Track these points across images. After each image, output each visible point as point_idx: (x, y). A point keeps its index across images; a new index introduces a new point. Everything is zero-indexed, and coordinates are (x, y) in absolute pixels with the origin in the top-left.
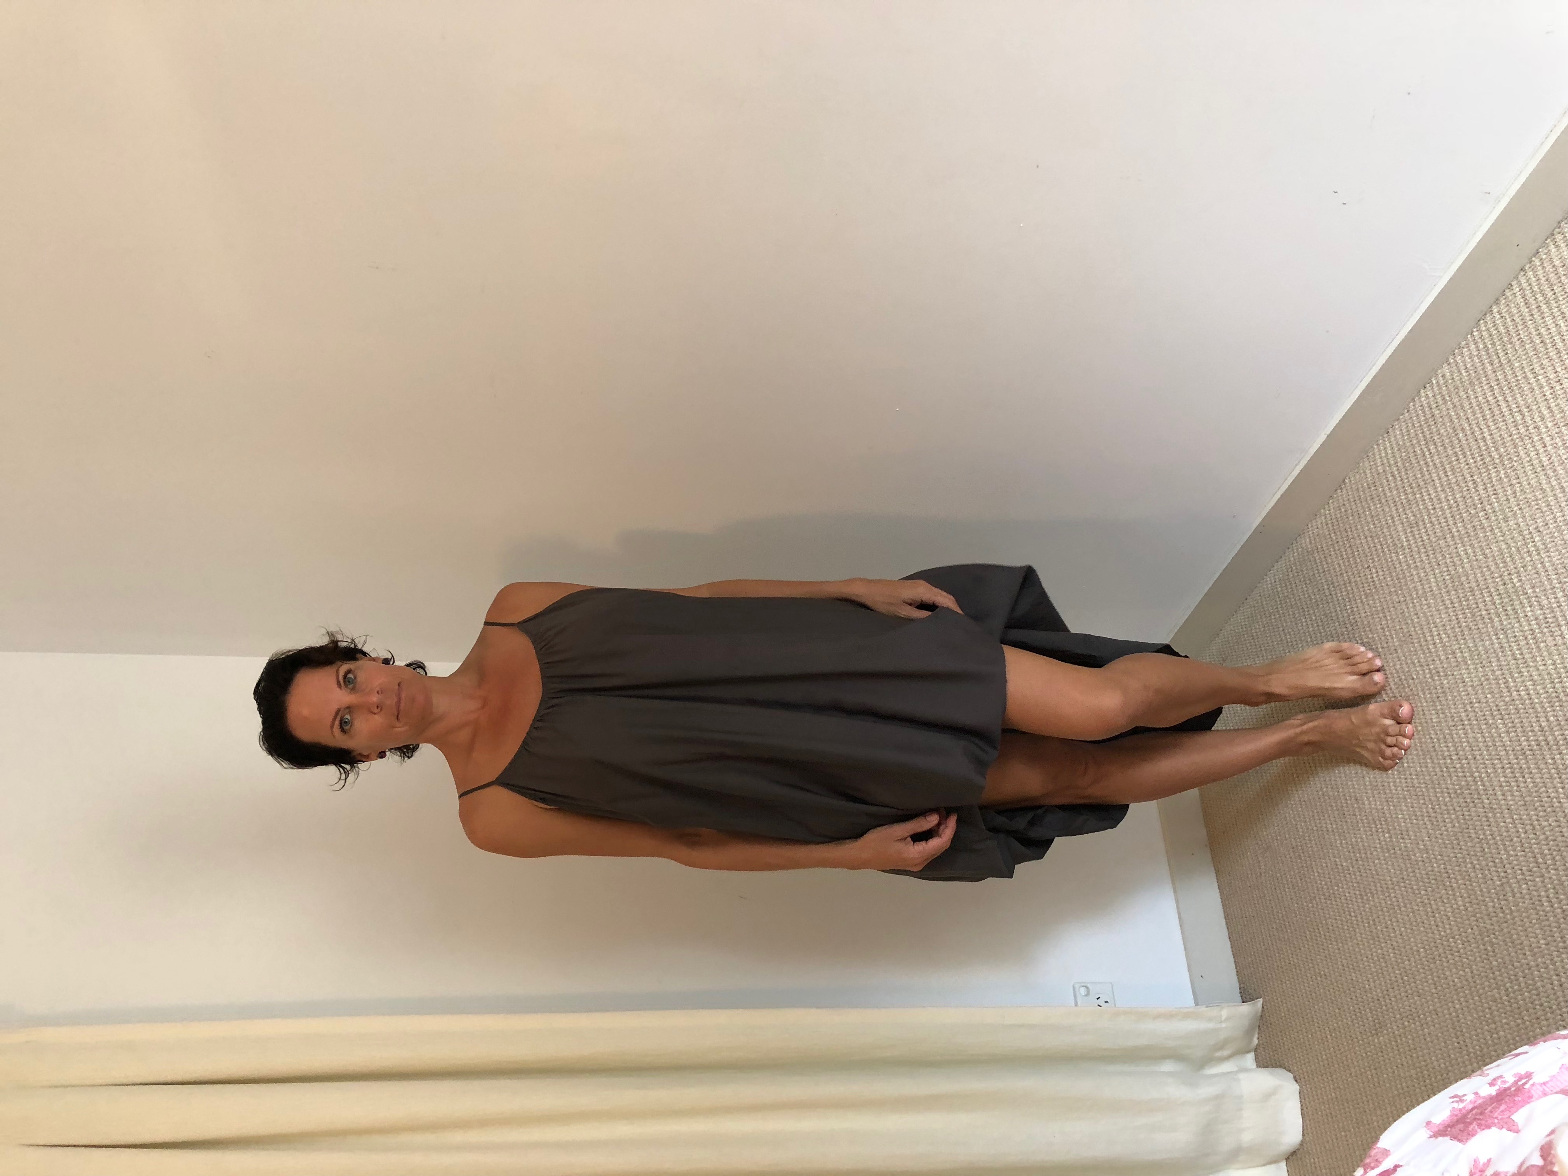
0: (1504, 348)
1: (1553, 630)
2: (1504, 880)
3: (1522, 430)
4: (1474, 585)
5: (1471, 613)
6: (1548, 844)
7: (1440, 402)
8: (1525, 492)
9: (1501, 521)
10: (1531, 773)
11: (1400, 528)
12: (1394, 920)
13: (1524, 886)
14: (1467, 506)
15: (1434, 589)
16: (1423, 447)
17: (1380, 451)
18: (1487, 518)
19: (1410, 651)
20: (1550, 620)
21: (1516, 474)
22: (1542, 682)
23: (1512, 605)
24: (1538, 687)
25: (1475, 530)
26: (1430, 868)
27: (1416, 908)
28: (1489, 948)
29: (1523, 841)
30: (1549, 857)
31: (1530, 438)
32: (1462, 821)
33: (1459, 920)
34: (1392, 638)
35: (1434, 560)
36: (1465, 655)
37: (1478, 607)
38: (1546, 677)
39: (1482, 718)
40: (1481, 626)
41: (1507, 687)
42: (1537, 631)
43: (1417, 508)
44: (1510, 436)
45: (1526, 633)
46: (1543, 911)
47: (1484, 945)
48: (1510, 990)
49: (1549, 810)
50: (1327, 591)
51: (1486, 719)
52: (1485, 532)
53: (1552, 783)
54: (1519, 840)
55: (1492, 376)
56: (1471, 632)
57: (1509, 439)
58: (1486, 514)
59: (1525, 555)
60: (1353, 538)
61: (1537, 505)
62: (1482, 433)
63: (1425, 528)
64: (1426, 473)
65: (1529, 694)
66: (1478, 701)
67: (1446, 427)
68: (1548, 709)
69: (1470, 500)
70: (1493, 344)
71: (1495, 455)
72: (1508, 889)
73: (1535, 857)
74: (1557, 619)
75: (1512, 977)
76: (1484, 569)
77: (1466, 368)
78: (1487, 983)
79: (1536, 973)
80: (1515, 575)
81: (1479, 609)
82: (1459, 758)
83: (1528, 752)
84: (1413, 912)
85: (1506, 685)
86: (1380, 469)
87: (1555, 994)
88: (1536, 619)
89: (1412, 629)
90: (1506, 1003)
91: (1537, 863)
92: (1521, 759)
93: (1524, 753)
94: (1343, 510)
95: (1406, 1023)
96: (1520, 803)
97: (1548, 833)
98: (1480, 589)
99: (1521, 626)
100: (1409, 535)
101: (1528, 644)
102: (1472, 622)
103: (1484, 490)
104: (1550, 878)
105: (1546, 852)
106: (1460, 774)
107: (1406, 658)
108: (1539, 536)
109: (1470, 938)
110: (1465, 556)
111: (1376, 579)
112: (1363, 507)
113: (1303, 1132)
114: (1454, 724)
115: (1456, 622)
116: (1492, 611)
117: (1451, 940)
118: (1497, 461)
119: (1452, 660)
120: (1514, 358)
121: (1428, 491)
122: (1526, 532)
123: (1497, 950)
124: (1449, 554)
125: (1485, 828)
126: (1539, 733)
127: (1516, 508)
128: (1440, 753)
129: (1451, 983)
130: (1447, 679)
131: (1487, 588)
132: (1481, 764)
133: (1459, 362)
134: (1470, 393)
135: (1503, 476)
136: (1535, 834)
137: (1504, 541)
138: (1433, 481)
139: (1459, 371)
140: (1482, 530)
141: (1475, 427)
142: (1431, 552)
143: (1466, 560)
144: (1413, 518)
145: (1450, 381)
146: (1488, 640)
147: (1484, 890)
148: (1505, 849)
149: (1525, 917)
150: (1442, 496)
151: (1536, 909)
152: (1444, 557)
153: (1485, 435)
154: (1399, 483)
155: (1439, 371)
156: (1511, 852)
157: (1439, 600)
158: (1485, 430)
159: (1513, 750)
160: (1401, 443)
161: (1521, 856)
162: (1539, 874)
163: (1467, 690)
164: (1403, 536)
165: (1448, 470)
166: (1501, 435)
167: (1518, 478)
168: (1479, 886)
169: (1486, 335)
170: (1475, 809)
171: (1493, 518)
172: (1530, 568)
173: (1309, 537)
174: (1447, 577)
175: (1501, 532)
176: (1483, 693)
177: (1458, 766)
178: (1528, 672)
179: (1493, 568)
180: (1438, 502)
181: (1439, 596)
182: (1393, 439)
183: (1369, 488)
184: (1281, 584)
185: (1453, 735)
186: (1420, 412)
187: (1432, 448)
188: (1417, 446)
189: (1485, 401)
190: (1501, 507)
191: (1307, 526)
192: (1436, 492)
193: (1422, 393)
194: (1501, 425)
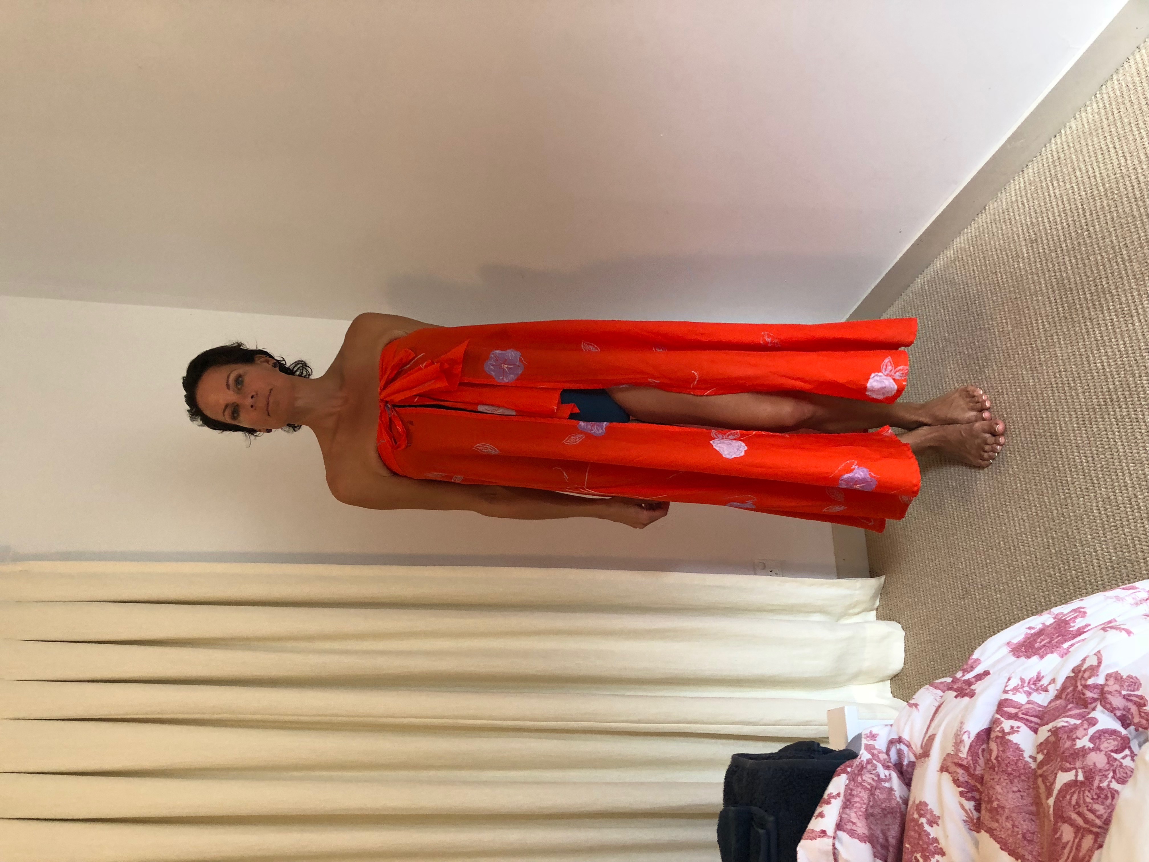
0: (1118, 108)
1: (1127, 319)
2: (1067, 495)
3: (1124, 171)
4: (1073, 286)
5: (1068, 306)
6: (1103, 470)
7: (1066, 148)
8: (1120, 217)
9: (1100, 239)
10: (1097, 421)
11: (1023, 243)
12: (984, 522)
13: (1082, 499)
14: (1076, 227)
15: (1044, 288)
16: (1048, 182)
17: (1015, 185)
18: (1089, 237)
19: (1019, 334)
20: (1126, 312)
21: (1116, 204)
22: (1113, 357)
23: (1100, 301)
24: (1110, 361)
25: (1080, 245)
26: (1014, 487)
27: (1001, 514)
28: (1050, 541)
29: (1085, 468)
30: (1102, 479)
31: (1129, 177)
32: (1042, 455)
33: (1031, 522)
34: (1007, 324)
35: (1046, 267)
36: (1061, 337)
37: (1074, 302)
38: (1117, 353)
39: (1066, 382)
40: (1074, 316)
41: (1088, 360)
42: (1115, 320)
43: (1038, 229)
44: (1115, 175)
45: (1107, 322)
46: (1093, 516)
47: (1047, 539)
48: (1062, 569)
49: (1106, 447)
50: (962, 290)
51: (1069, 383)
52: (1086, 247)
53: (1111, 428)
54: (1082, 467)
55: (1106, 128)
56: (1066, 320)
57: (1113, 177)
58: (1089, 234)
59: (1114, 264)
60: (987, 250)
61: (1128, 227)
62: (1094, 172)
63: (1042, 243)
64: (1048, 202)
65: (1103, 366)
66: (1065, 370)
67: (1067, 167)
68: (1116, 376)
69: (1078, 223)
70: (1111, 104)
71: (1101, 188)
72: (1069, 501)
73: (1091, 479)
74: (1131, 312)
75: (1065, 560)
76: (1082, 275)
77: (1088, 122)
78: (1046, 564)
79: (1082, 557)
80: (1105, 279)
81: (1074, 304)
82: (1046, 411)
83: (1097, 407)
84: (999, 517)
85: (1087, 359)
86: (1014, 199)
87: (1094, 572)
88: (1116, 311)
89: (1023, 318)
90: (1058, 578)
91: (1093, 483)
92: (1091, 412)
93: (1094, 408)
94: (981, 229)
95: (985, 591)
96: (1085, 442)
97: (1103, 463)
98: (1078, 289)
99: (1104, 316)
100: (1030, 248)
101: (1107, 329)
102: (1068, 313)
103: (1090, 215)
104: (1101, 494)
105: (1100, 476)
106: (1045, 422)
107: (1015, 339)
108: (1126, 250)
109: (1038, 534)
110: (1069, 265)
111: (1000, 281)
112: (997, 227)
113: (904, 662)
114: (1045, 386)
115: (1056, 313)
116: (1084, 305)
117: (1024, 535)
118: (1103, 194)
119: (1050, 341)
120: (1125, 115)
121: (1048, 215)
122: (1117, 247)
123: (1056, 543)
124: (1057, 263)
125: (1059, 459)
126: (1107, 393)
127: (1112, 229)
128: (1032, 407)
129: (1020, 565)
130: (1044, 354)
131: (1083, 288)
132: (1061, 414)
133: (1083, 117)
134: (1089, 141)
135: (1105, 205)
136: (1094, 464)
137: (1100, 253)
138: (1053, 208)
139: (1083, 124)
140: (1084, 246)
141: (1089, 167)
142: (1045, 261)
143: (1069, 268)
144: (1034, 236)
145: (1075, 132)
146: (1078, 327)
147: (1052, 502)
148: (1071, 474)
149: (1079, 520)
150: (1058, 219)
151: (1088, 514)
152: (1054, 265)
153: (1096, 174)
154: (1027, 209)
155: (1068, 124)
156: (1075, 476)
157: (1046, 297)
158: (1097, 170)
159: (1086, 405)
160: (1032, 179)
161: (1082, 479)
162: (1093, 491)
163: (1058, 362)
164: (1025, 250)
165: (1065, 199)
166: (1108, 174)
167: (1117, 207)
168: (1049, 499)
169: (1105, 96)
170: (1053, 446)
171: (1094, 237)
172: (1116, 274)
173: (954, 250)
174: (1054, 280)
175: (1099, 247)
176: (1070, 365)
177: (1044, 416)
178: (1104, 350)
179: (1089, 274)
180: (1055, 224)
181: (1046, 294)
182: (1026, 176)
183: (1003, 213)
184: (928, 284)
185: (1043, 394)
186: (1050, 155)
187: (1055, 183)
188: (1044, 181)
189: (1099, 147)
190: (1101, 228)
191: (953, 241)
192: (1054, 216)
193: (1053, 141)
194: (1109, 166)
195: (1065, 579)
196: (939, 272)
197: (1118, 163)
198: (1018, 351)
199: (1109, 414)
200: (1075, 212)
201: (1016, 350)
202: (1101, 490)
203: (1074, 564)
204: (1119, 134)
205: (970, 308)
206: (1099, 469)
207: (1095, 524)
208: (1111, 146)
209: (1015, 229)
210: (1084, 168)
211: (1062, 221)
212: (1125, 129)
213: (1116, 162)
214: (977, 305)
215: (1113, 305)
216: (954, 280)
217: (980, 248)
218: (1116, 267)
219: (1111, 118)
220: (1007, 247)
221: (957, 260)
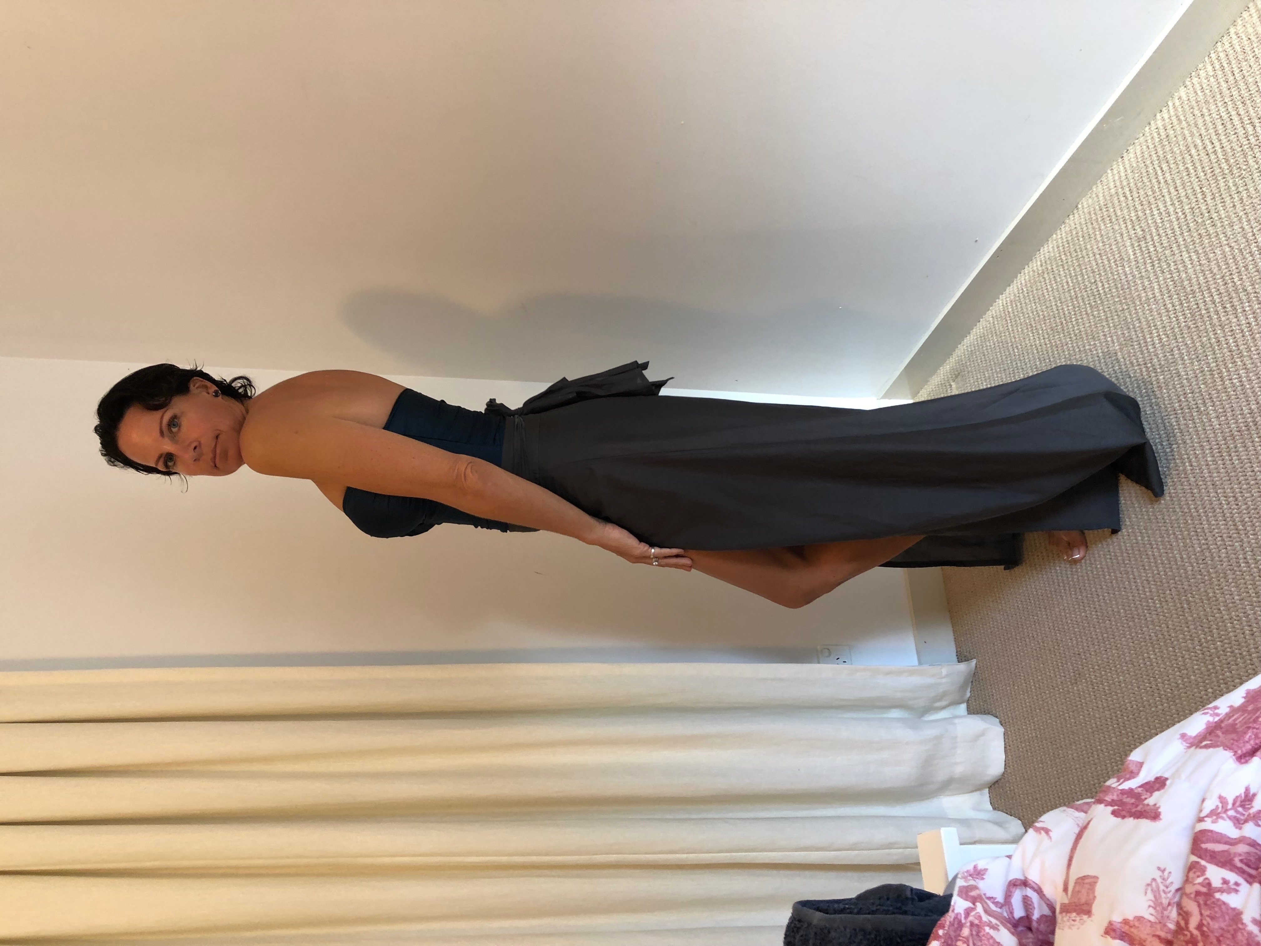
0: (1239, 66)
4: (1196, 287)
5: (1190, 313)
7: (1176, 123)
9: (1227, 227)
11: (1128, 243)
13: (1224, 551)
15: (1157, 295)
16: (1156, 166)
17: (1113, 174)
18: (1213, 226)
19: (1129, 352)
21: (1244, 181)
22: (1255, 369)
23: (1231, 302)
25: (1201, 237)
26: (1134, 541)
27: (1119, 575)
29: (1226, 511)
33: (1158, 583)
34: (1113, 343)
35: (1159, 269)
37: (1198, 307)
39: (1194, 406)
40: (1199, 324)
41: (1221, 377)
42: (1253, 323)
43: (1146, 224)
44: (1241, 147)
45: (1243, 327)
46: (1240, 571)
47: (1181, 604)
48: (1203, 640)
50: (1054, 307)
51: (1197, 407)
52: (1210, 238)
54: (1221, 510)
55: (1226, 92)
56: (1189, 330)
58: (1212, 222)
60: (1083, 257)
62: (1214, 148)
63: (1153, 240)
64: (1157, 190)
66: (1191, 391)
67: (1179, 145)
69: (1198, 210)
70: (1230, 63)
71: (1225, 166)
72: (1207, 554)
75: (1206, 630)
76: (1207, 273)
77: (1202, 88)
78: (1181, 636)
79: (1229, 625)
81: (1199, 310)
82: (1170, 444)
83: (1236, 433)
84: (1116, 579)
85: (1220, 375)
86: (1113, 191)
89: (1133, 333)
91: (1237, 529)
92: (1229, 440)
93: (1233, 435)
94: (1074, 233)
95: (1103, 673)
96: (1224, 479)
97: (1250, 503)
98: (1202, 291)
99: (1238, 320)
100: (1137, 248)
101: (1243, 336)
102: (1191, 321)
103: (1212, 199)
104: (1249, 542)
107: (1125, 360)
109: (1169, 598)
110: (1189, 262)
111: (1101, 292)
112: (1094, 228)
113: (1005, 765)
114: (1167, 413)
115: (1175, 323)
116: (1212, 309)
118: (1227, 172)
119: (1170, 357)
120: (1248, 74)
121: (1158, 206)
123: (1192, 608)
124: (1174, 262)
125: (1190, 502)
127: (1241, 214)
129: (1147, 637)
130: (1163, 375)
131: (1209, 289)
132: (1190, 447)
133: (1196, 83)
134: (1205, 111)
135: (1231, 185)
136: (1237, 505)
137: (1228, 244)
138: (1163, 196)
139: (1195, 92)
140: (1208, 237)
141: (1207, 142)
142: (1157, 262)
143: (1190, 266)
144: (1141, 233)
145: (1186, 102)
146: (1205, 337)
147: (1185, 556)
148: (1208, 521)
149: (1222, 577)
150: (1171, 209)
151: (1233, 570)
152: (1169, 265)
153: (1216, 149)
154: (1130, 202)
155: (1176, 94)
156: (1213, 522)
157: (1161, 305)
158: (1217, 144)
159: (1222, 433)
160: (1135, 165)
161: (1222, 525)
162: (1238, 540)
163: (1182, 383)
164: (1131, 251)
165: (1178, 184)
166: (1232, 147)
167: (1246, 185)
168: (1180, 554)
169: (1222, 55)
170: (1182, 487)
171: (1219, 225)
172: (1251, 266)
173: (1041, 261)
174: (1171, 283)
175: (1226, 236)
176: (1197, 384)
177: (1168, 450)
178: (1242, 362)
179: (1215, 271)
180: (1167, 215)
181: (1161, 301)
182: (1127, 162)
183: (1101, 210)
184: (1012, 305)
185: (1165, 424)
186: (1155, 134)
187: (1165, 166)
188: (1150, 165)
189: (1218, 117)
190: (1227, 214)
191: (1039, 250)
192: (1166, 206)
193: (1158, 116)
194: (1233, 138)
195: (1208, 653)
196: (1025, 290)
197: (1244, 132)
198: (1129, 374)
199: (1253, 442)
200: (1192, 197)
201: (1127, 373)
202: (1248, 537)
203: (1219, 634)
204: (1242, 98)
205: (1065, 328)
206: (1245, 511)
207: (1242, 581)
208: (1234, 113)
209: (1117, 227)
210: (1200, 144)
211: (1177, 211)
212: (1250, 91)
213: (1241, 131)
214: (1074, 323)
215: (1250, 306)
216: (1044, 296)
217: (1074, 254)
218: (1251, 258)
219: (1231, 78)
220: (1108, 250)
221: (1046, 272)
